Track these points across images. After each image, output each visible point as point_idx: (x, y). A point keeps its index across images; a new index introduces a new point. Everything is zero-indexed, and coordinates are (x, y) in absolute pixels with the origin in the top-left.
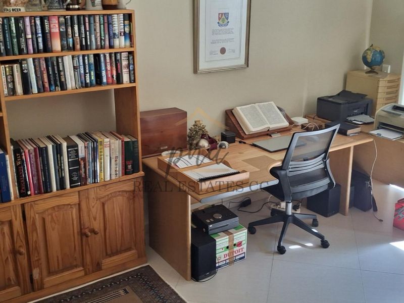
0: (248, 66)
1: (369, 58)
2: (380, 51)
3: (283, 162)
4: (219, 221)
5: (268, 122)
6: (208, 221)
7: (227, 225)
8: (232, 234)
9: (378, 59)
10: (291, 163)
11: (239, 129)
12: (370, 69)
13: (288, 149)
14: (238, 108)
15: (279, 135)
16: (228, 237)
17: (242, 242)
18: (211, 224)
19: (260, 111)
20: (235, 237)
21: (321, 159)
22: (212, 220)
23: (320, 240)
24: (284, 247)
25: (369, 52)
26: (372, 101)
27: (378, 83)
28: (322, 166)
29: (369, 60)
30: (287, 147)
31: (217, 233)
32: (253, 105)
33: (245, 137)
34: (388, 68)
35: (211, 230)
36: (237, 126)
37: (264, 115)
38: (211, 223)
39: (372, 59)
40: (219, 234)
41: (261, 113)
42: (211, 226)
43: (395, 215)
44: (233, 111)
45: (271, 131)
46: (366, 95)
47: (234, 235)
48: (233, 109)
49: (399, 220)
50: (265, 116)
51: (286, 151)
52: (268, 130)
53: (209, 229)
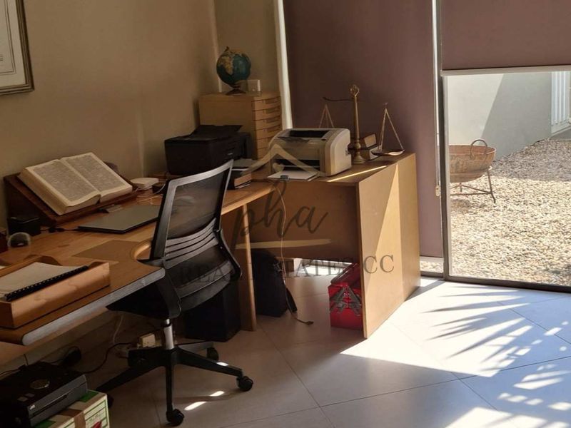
0: (33, 87)
1: (229, 67)
2: (243, 55)
3: (153, 242)
4: (45, 393)
5: (95, 188)
6: (23, 399)
7: (65, 396)
8: (78, 411)
9: (243, 70)
10: (168, 243)
11: (40, 207)
12: (232, 89)
13: (158, 220)
14: (31, 169)
15: (119, 208)
16: (72, 420)
17: (100, 423)
18: (31, 404)
19: (73, 169)
20: (86, 418)
21: (211, 230)
22: (31, 395)
23: (236, 377)
24: (178, 411)
25: (227, 59)
26: (249, 135)
27: (253, 106)
28: (214, 242)
29: (230, 72)
30: (157, 216)
31: (47, 420)
32: (57, 160)
33: (57, 219)
34: (256, 84)
35: (34, 415)
36: (35, 203)
37: (83, 175)
38: (30, 402)
39: (234, 70)
40: (51, 420)
41: (77, 173)
42: (33, 407)
43: (332, 307)
44: (21, 177)
45: (104, 203)
46: (241, 126)
47: (85, 412)
48: (19, 174)
49: (338, 313)
50: (86, 177)
51: (155, 223)
52: (99, 202)
53: (31, 413)
